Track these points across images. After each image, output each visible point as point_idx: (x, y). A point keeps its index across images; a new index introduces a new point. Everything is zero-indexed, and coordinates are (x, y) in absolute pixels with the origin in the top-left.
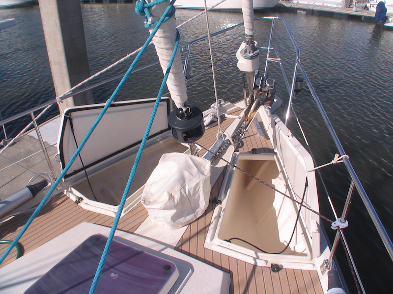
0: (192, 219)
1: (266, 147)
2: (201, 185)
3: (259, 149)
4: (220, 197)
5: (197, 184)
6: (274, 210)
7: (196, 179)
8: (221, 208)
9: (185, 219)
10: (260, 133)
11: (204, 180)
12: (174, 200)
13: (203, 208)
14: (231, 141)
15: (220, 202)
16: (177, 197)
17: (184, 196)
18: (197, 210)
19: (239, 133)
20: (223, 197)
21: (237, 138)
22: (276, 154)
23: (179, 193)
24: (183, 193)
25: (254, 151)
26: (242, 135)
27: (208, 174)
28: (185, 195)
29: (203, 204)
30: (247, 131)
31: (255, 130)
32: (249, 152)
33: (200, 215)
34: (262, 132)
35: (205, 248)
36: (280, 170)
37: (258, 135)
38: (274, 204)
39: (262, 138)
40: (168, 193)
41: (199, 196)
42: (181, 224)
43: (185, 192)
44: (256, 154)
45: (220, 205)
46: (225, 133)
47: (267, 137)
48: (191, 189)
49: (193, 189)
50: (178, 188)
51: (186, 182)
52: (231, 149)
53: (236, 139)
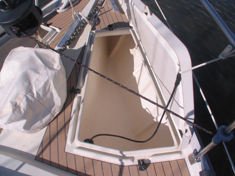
0: (50, 119)
1: (122, 21)
2: (51, 82)
3: (115, 24)
4: (79, 85)
5: (46, 83)
6: (135, 78)
7: (44, 77)
8: (80, 97)
9: (41, 122)
10: (115, 8)
11: (53, 76)
12: (20, 110)
13: (60, 105)
14: (87, 20)
15: (79, 91)
16: (23, 105)
17: (31, 101)
18: (53, 109)
19: (95, 10)
20: (81, 84)
21: (94, 16)
22: (131, 27)
23: (24, 100)
24: (30, 98)
25: (111, 27)
26: (99, 12)
27: (58, 67)
28: (33, 100)
29: (58, 101)
30: (103, 8)
31: (110, 6)
32: (106, 29)
33: (58, 113)
34: (116, 7)
35: (67, 153)
36: (136, 44)
37: (113, 10)
38: (134, 73)
39: (118, 13)
40: (12, 102)
41: (52, 94)
42: (38, 128)
43: (33, 96)
44: (112, 30)
45: (78, 95)
46: (80, 13)
47: (122, 12)
48: (40, 90)
49: (42, 90)
50: (22, 93)
51: (32, 84)
52: (88, 28)
53: (92, 17)
